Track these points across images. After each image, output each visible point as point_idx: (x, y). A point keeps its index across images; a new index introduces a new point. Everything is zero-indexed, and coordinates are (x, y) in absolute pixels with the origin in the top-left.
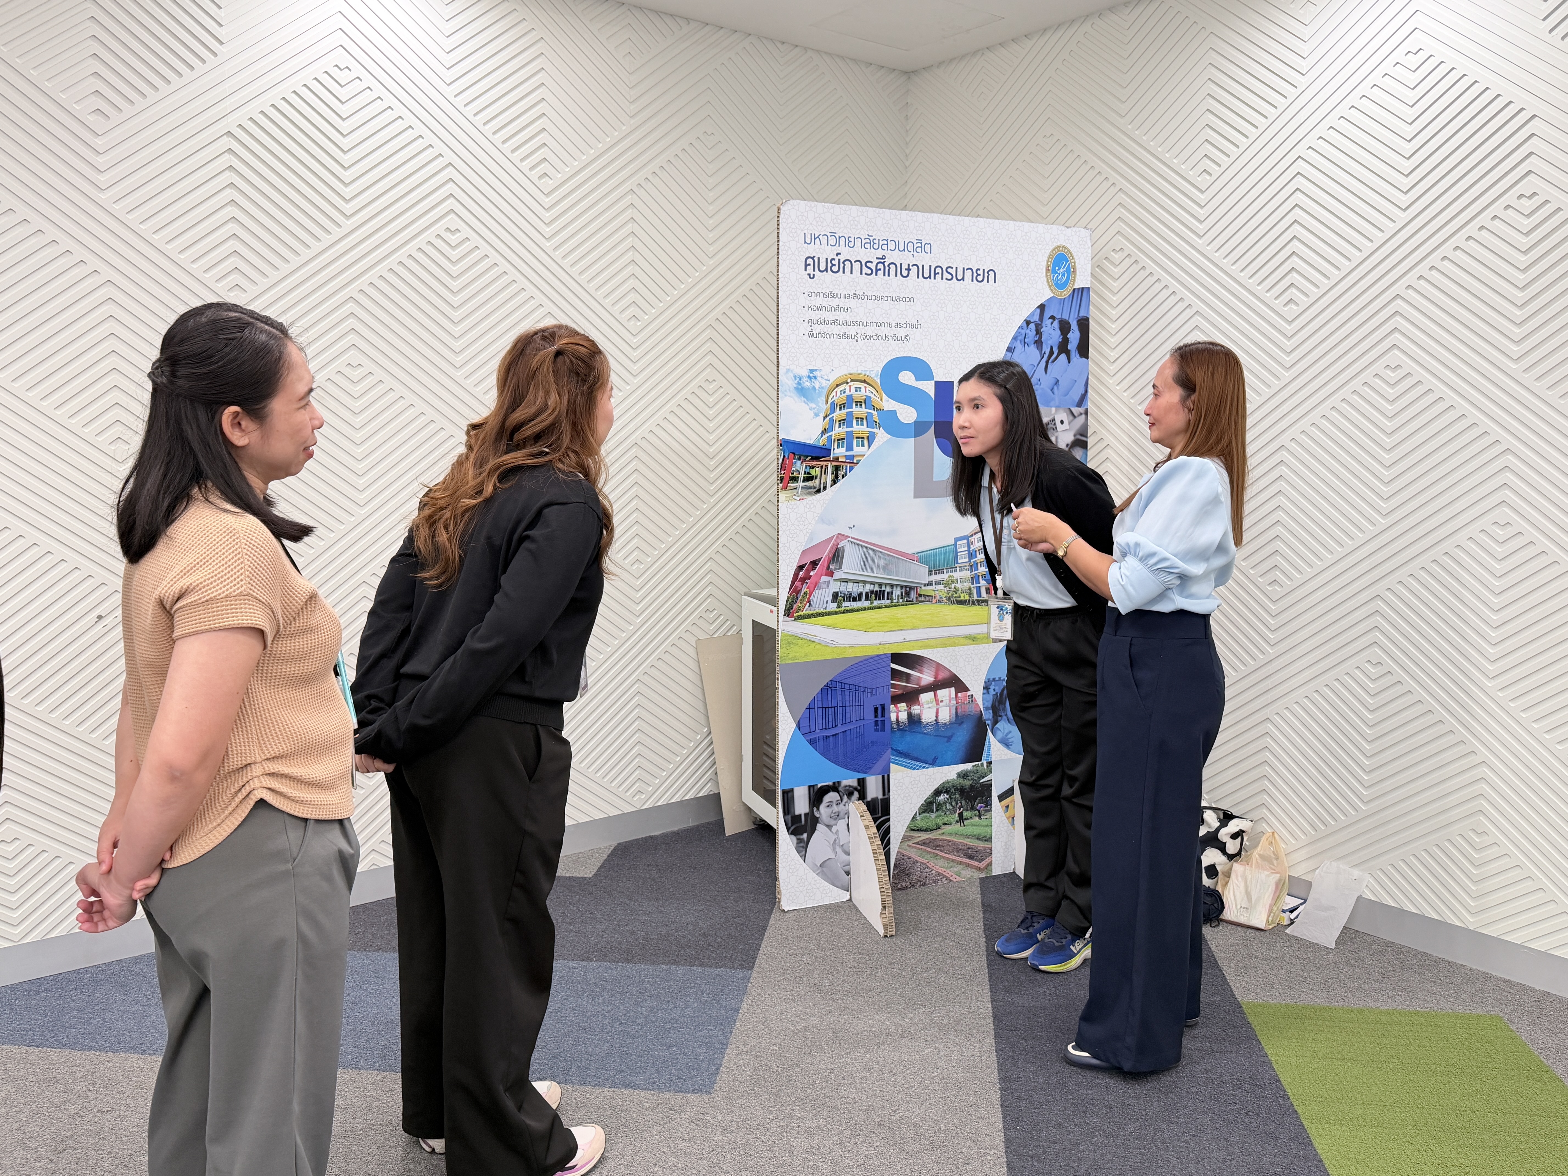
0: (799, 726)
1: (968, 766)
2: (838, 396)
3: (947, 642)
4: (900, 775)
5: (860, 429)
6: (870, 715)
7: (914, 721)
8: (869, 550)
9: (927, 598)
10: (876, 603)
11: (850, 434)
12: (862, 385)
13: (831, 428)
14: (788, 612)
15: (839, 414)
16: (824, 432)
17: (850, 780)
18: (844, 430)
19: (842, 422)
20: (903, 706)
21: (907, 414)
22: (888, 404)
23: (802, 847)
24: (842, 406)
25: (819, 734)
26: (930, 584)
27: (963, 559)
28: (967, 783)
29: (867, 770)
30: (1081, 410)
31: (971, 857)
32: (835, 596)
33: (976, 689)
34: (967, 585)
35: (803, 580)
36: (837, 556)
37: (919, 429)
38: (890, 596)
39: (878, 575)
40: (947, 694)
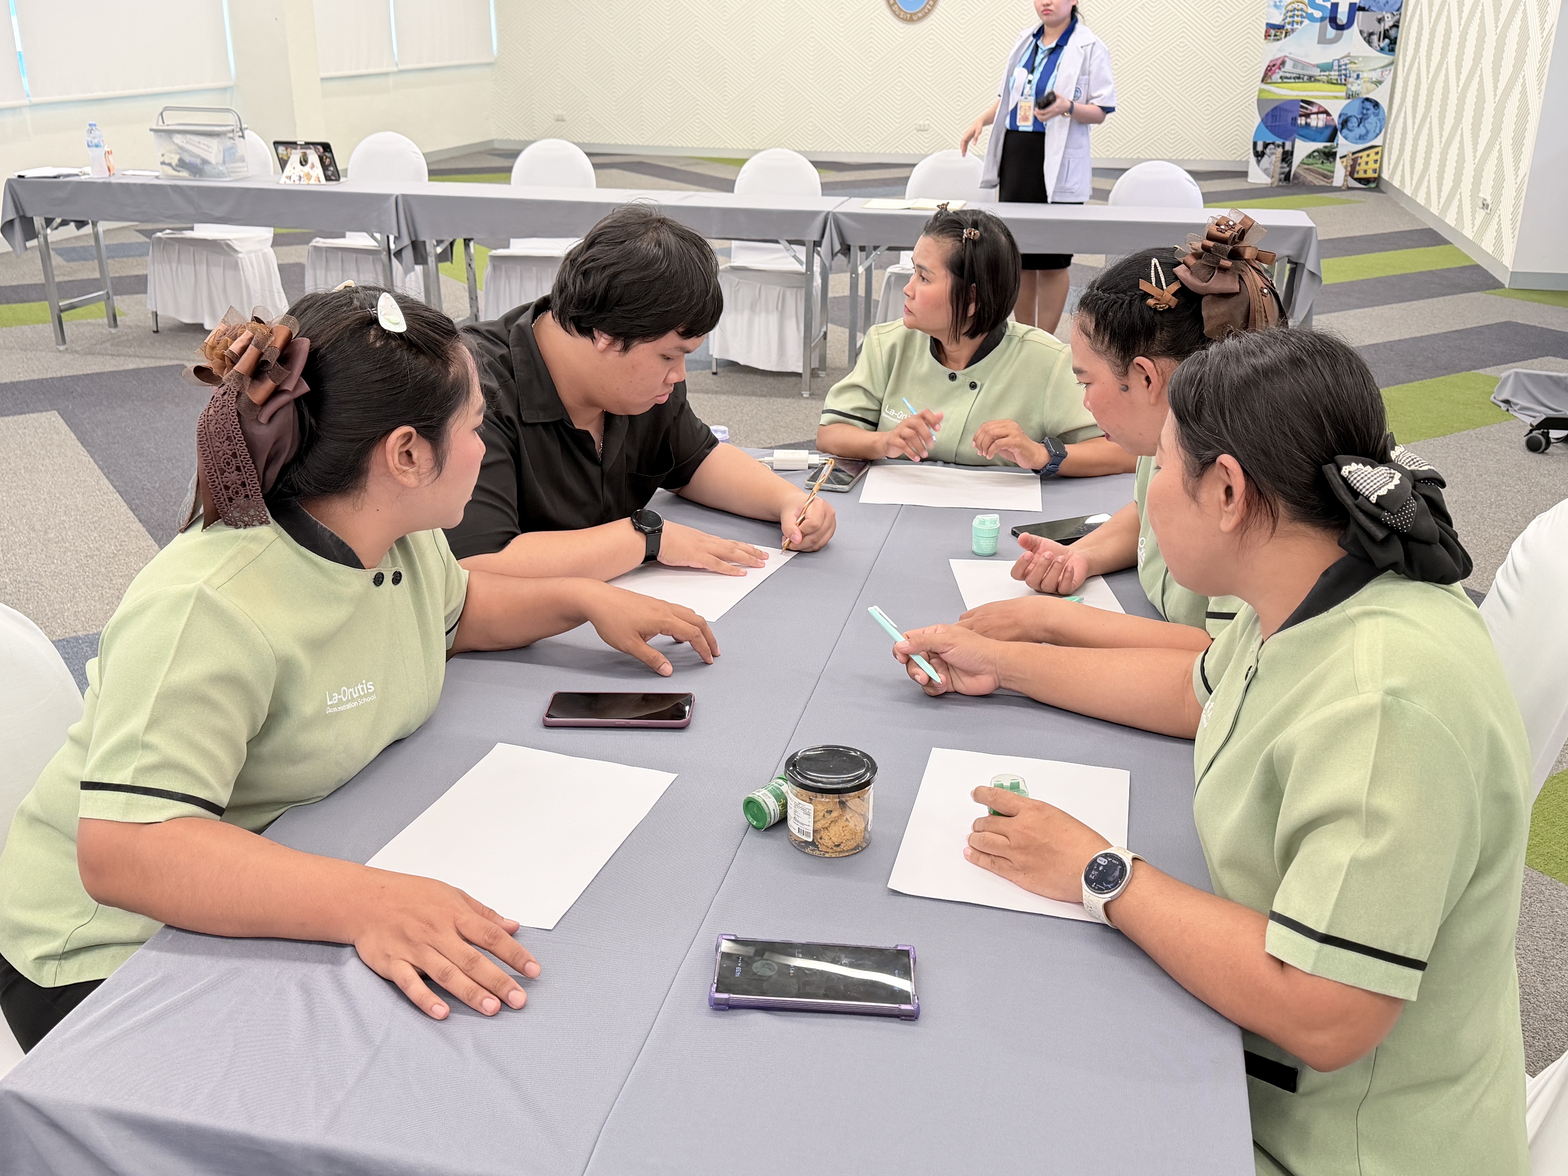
0: (1262, 120)
1: (1328, 144)
2: (1290, 8)
3: (1324, 98)
4: (1299, 143)
5: (1299, 19)
6: (1290, 120)
7: (1307, 125)
8: (1296, 63)
9: (1319, 81)
10: (1297, 81)
11: (1293, 21)
12: (1300, 4)
13: (1286, 18)
14: (1263, 81)
15: (1290, 14)
16: (1284, 20)
17: (1279, 142)
18: (1291, 19)
19: (1290, 17)
20: (1303, 118)
21: (1318, 14)
22: (1310, 10)
23: (1258, 162)
24: (1291, 11)
25: (1269, 124)
26: (1320, 76)
27: (1336, 68)
28: (1327, 150)
29: (1286, 139)
30: (1398, 13)
31: (1325, 177)
32: (1281, 77)
33: (1335, 116)
34: (1336, 77)
35: (1269, 71)
36: (1283, 63)
37: (1322, 19)
38: (1303, 79)
39: (1299, 71)
40: (1322, 117)
